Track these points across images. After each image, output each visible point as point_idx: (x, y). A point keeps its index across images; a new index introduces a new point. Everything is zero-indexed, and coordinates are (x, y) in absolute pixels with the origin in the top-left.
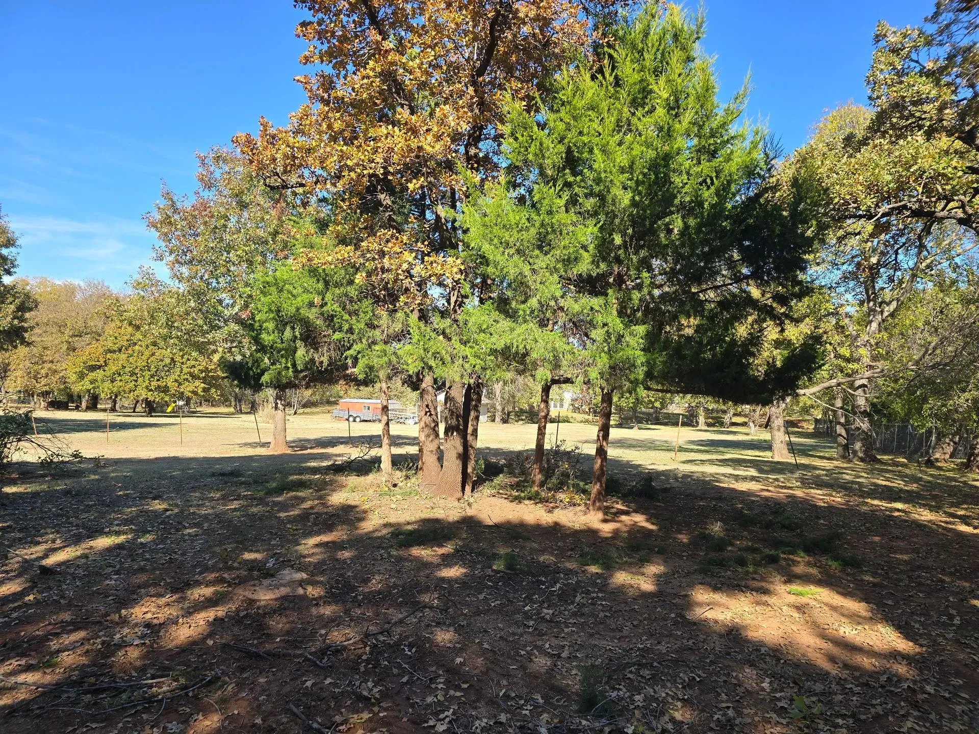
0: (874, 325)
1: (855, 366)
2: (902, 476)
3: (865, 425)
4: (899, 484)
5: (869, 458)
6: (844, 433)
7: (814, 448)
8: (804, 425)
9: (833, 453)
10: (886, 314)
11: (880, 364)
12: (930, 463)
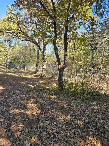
0: (10, 50)
1: (7, 55)
2: (12, 70)
3: (9, 64)
4: (12, 71)
5: (9, 68)
6: (6, 65)
7: (2, 67)
8: (2, 64)
9: (4, 68)
10: (12, 48)
11: (11, 55)
12: (16, 69)
